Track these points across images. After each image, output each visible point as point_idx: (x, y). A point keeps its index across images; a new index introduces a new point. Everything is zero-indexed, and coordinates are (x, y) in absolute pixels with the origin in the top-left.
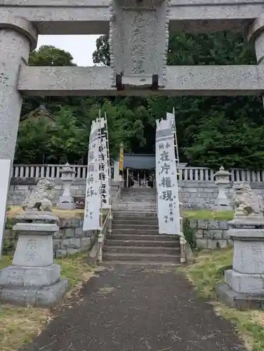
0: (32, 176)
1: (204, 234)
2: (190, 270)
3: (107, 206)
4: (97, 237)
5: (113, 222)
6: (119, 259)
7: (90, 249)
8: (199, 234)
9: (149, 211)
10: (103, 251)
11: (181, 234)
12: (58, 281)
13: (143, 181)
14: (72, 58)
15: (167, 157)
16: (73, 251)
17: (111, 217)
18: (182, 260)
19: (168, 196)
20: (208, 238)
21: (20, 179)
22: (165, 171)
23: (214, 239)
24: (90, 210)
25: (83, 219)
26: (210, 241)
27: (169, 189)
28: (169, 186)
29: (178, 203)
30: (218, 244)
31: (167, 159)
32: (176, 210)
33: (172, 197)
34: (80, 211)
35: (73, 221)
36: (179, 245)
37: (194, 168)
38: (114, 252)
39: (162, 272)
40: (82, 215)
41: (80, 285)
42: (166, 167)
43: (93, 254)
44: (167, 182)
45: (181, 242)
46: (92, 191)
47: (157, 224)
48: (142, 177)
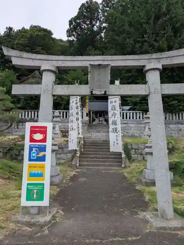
0: (33, 117)
1: (135, 152)
2: (127, 171)
3: (81, 136)
4: (76, 153)
5: (84, 145)
6: (88, 165)
7: (72, 160)
8: (133, 152)
9: (104, 138)
10: (79, 161)
11: (123, 152)
12: (59, 175)
13: (101, 119)
14: (52, 34)
15: (115, 108)
16: (63, 161)
17: (83, 142)
18: (123, 166)
19: (115, 130)
20: (138, 154)
21: (26, 119)
22: (114, 116)
23: (141, 154)
24: (72, 139)
25: (68, 144)
26: (139, 156)
27: (116, 127)
28: (116, 124)
29: (121, 135)
30: (144, 158)
31: (115, 110)
32: (120, 138)
33: (118, 131)
34: (66, 139)
35: (63, 145)
36: (121, 158)
37: (133, 112)
38: (85, 162)
39: (111, 172)
40: (67, 141)
41: (69, 178)
42: (114, 115)
43: (74, 163)
44: (115, 123)
45: (123, 156)
46: (72, 128)
47: (109, 146)
48: (100, 116)
